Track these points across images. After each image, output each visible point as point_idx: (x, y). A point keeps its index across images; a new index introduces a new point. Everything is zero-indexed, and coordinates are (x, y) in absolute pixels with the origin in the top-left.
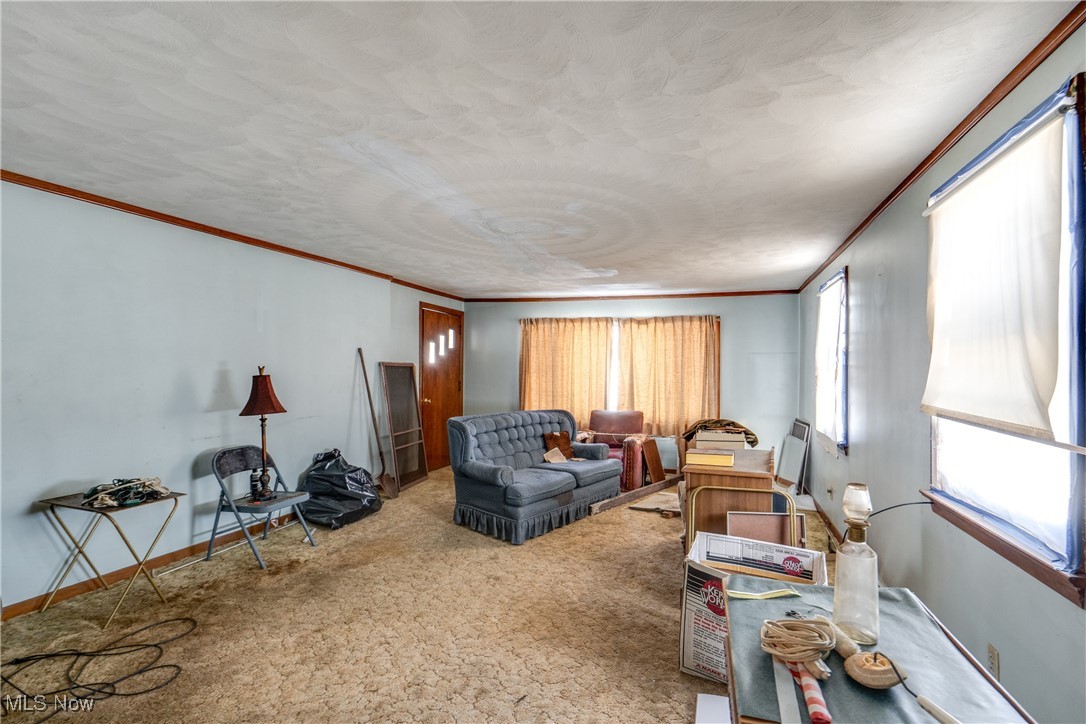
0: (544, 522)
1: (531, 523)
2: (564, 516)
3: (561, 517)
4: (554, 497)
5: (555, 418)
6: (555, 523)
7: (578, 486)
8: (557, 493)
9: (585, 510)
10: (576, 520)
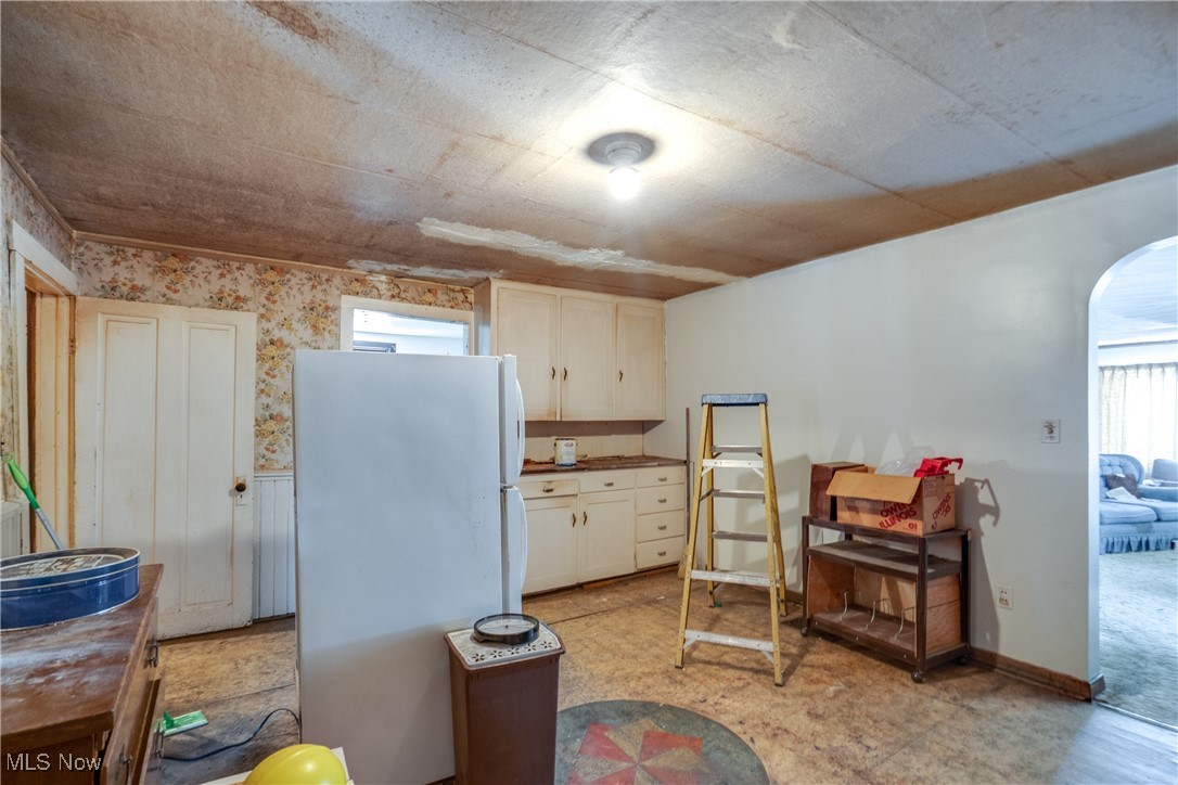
0: (1122, 542)
1: (1111, 541)
2: (1143, 543)
3: (1140, 542)
4: (1133, 523)
5: (1116, 461)
6: (1134, 547)
7: (1159, 520)
8: (1137, 520)
9: (1167, 543)
10: (1157, 550)
